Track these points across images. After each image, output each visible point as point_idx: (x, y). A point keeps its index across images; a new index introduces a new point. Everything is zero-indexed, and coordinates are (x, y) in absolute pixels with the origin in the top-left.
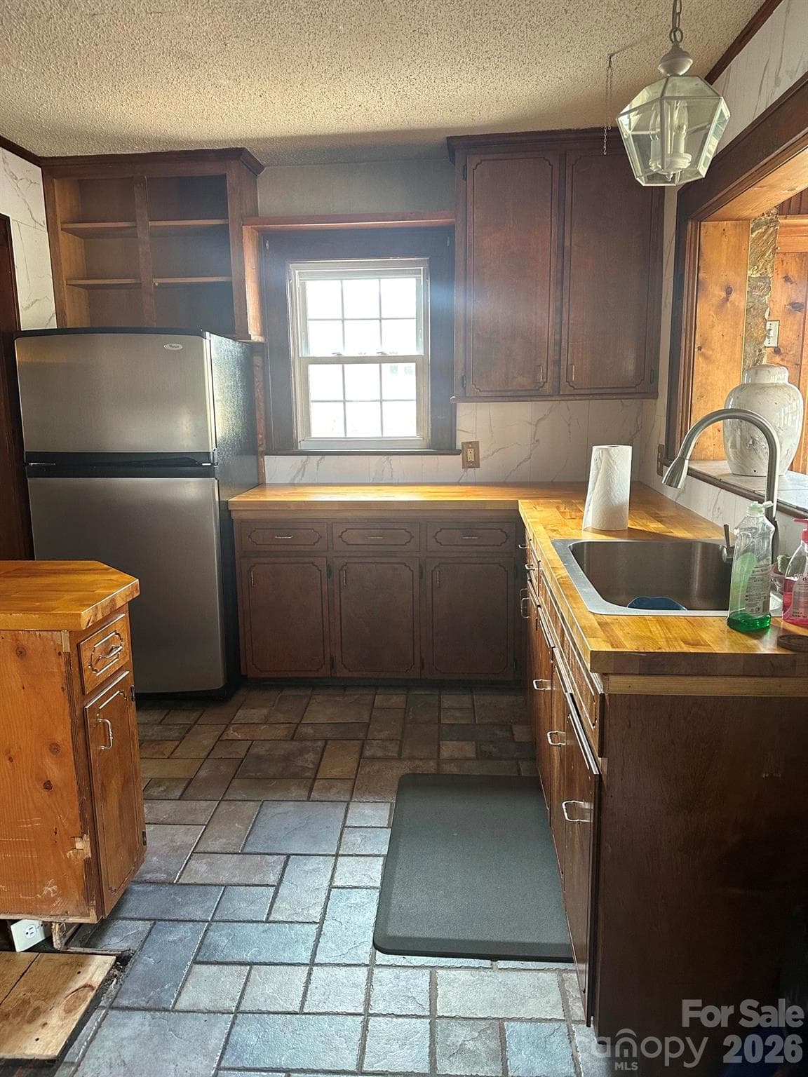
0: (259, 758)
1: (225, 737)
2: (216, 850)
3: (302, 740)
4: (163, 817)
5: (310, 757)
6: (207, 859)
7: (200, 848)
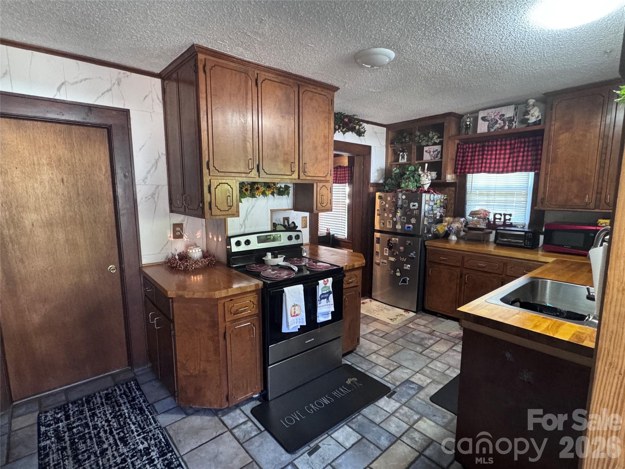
0: (414, 335)
1: (407, 325)
2: (382, 354)
3: (432, 335)
4: (372, 340)
5: (432, 342)
6: (377, 356)
7: (377, 352)
